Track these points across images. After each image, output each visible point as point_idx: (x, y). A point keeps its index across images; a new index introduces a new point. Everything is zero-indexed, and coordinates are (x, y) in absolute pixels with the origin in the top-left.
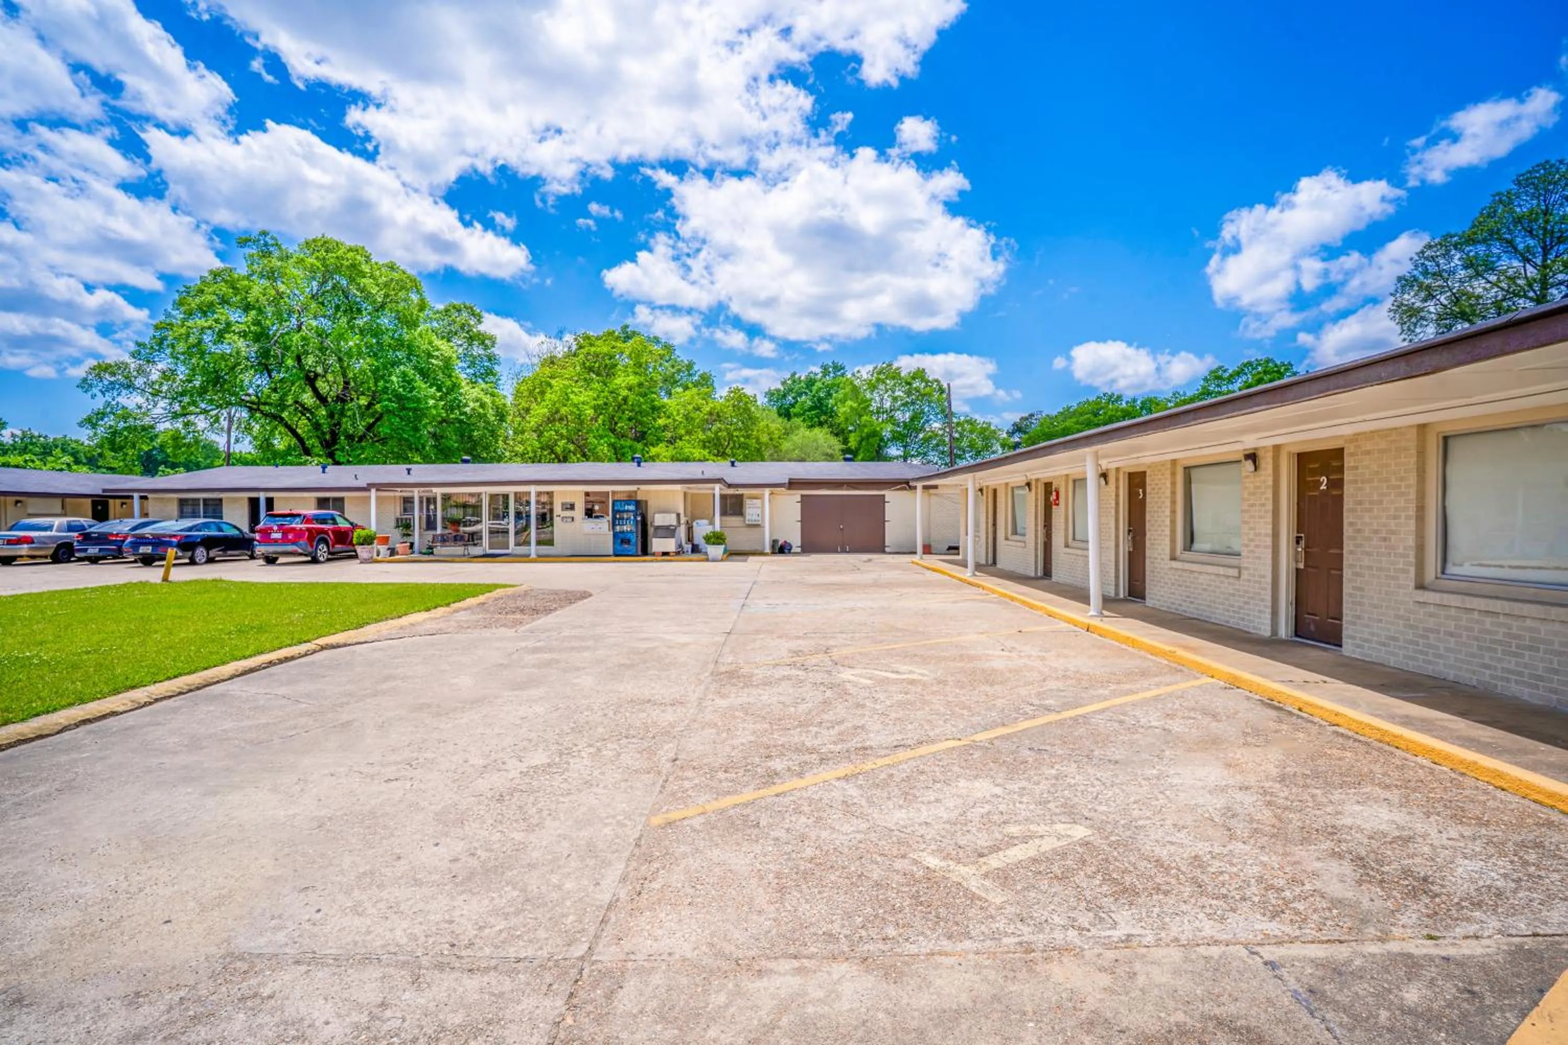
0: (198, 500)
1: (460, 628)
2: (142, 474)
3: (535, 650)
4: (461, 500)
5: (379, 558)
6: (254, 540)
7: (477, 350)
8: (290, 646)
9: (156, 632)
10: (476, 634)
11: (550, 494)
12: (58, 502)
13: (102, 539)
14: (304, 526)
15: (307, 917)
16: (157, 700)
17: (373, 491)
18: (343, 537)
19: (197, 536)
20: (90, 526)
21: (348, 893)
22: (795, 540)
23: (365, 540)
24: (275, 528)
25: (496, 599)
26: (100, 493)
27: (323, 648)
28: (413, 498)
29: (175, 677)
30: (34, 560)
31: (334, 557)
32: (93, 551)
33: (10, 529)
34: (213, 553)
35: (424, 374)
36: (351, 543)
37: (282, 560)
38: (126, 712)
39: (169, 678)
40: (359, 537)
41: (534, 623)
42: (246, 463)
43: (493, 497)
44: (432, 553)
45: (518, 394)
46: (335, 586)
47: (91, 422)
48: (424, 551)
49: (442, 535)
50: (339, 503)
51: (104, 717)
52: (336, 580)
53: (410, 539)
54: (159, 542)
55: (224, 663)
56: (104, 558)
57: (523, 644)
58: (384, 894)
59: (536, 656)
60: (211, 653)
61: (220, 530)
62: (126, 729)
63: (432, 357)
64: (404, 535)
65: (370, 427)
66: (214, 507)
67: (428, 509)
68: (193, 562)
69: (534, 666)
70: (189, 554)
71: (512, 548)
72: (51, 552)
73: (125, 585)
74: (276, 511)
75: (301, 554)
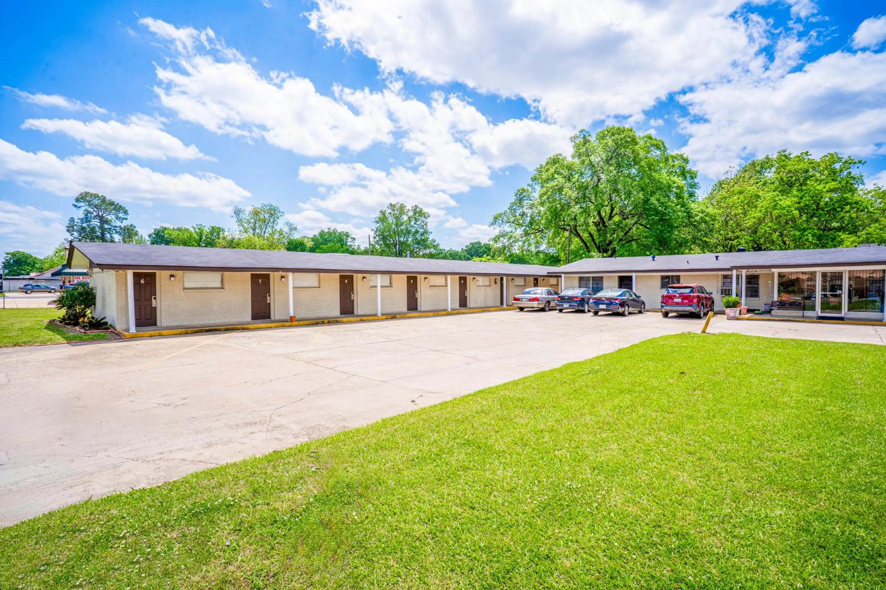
0: (589, 277)
5: (745, 317)
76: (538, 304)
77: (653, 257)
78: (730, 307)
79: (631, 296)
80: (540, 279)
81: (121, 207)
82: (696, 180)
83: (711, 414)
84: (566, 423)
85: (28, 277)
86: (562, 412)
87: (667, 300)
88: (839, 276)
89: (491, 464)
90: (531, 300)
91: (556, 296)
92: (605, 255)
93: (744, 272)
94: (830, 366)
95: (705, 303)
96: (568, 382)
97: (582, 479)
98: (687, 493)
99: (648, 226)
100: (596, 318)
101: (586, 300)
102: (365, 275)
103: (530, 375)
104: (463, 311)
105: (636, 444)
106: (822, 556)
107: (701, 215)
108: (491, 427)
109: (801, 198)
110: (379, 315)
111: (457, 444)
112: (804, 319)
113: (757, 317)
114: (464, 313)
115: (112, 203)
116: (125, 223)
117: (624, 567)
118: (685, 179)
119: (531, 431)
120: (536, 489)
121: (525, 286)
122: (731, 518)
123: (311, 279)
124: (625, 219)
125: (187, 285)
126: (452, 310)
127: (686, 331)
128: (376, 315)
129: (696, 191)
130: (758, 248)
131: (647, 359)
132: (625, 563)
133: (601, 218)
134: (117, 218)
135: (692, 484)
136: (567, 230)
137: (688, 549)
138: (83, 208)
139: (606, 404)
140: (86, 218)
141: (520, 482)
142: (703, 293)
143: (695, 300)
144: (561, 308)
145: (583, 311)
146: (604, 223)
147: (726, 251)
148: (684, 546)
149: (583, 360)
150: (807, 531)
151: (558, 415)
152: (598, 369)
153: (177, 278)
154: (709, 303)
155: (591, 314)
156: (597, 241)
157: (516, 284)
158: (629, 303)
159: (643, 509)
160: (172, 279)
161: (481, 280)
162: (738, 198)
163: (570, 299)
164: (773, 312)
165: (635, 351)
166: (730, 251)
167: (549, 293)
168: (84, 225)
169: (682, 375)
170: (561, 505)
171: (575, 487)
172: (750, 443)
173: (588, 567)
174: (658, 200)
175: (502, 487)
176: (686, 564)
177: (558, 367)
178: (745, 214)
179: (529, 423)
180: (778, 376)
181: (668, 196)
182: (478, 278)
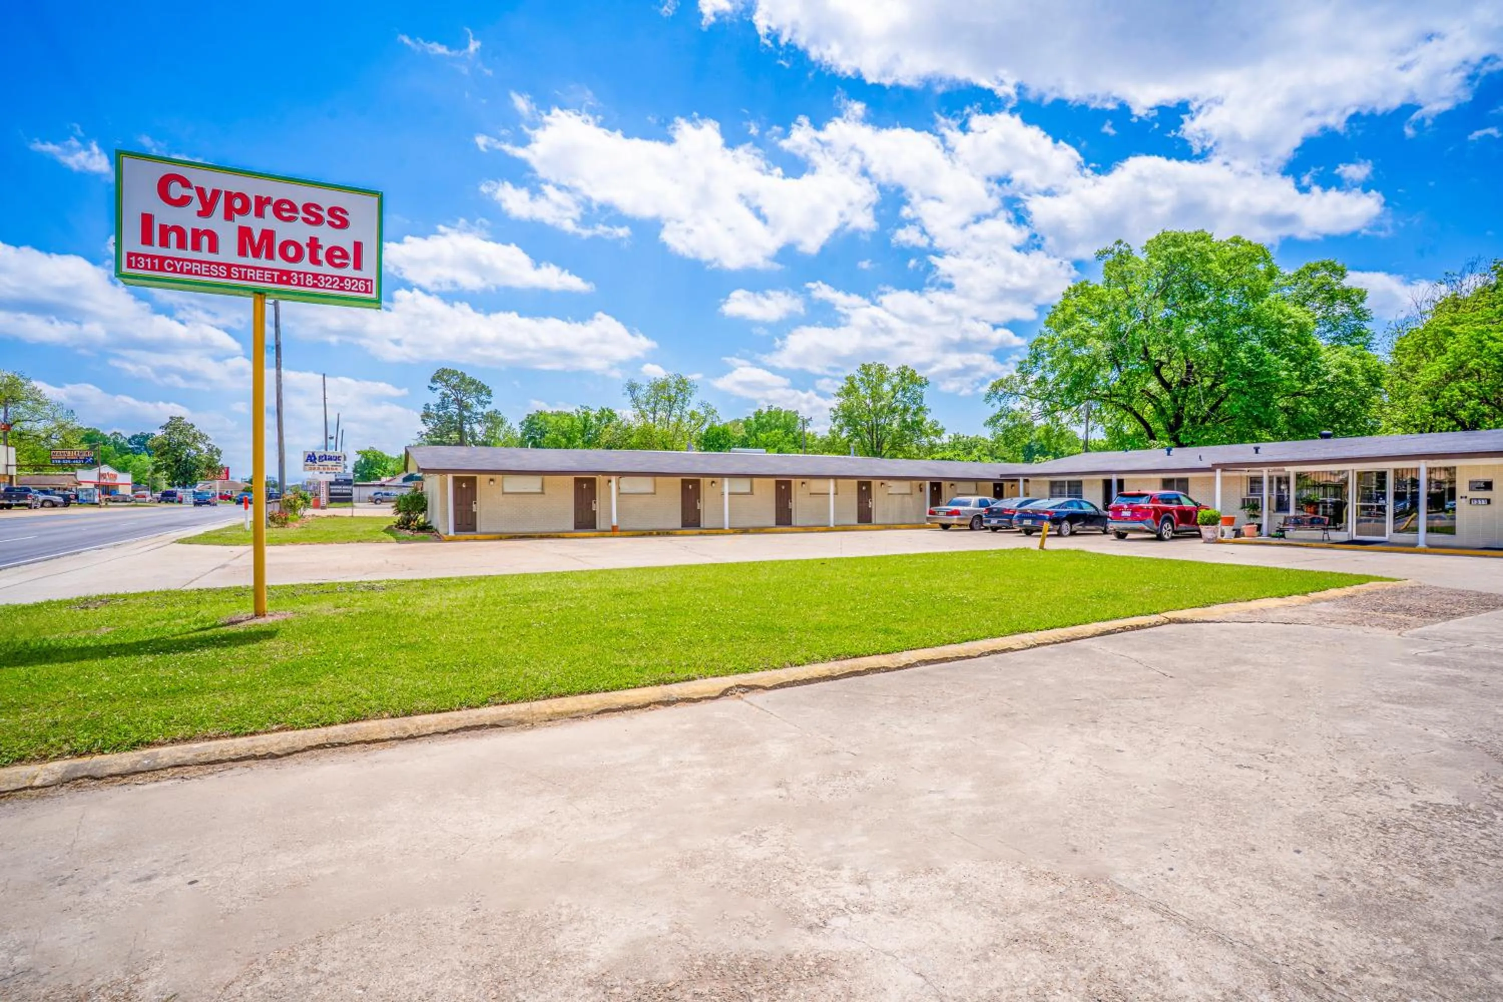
0: (1064, 482)
1: (1321, 621)
2: (1024, 462)
3: (1429, 661)
4: (1322, 480)
5: (1223, 539)
6: (1108, 517)
7: (1340, 309)
8: (1141, 615)
9: (1038, 590)
10: (1343, 629)
11: (1451, 471)
12: (972, 485)
13: (1000, 513)
14: (1151, 505)
15: (1161, 871)
16: (1039, 645)
17: (1218, 471)
18: (1187, 516)
19: (1064, 512)
20: (993, 503)
21: (1200, 863)
23: (1209, 520)
24: (1126, 507)
25: (1370, 593)
26: (999, 477)
27: (1171, 621)
28: (1262, 477)
29: (1052, 628)
30: (960, 527)
31: (1177, 536)
32: (994, 522)
33: (948, 505)
34: (1076, 527)
35: (1273, 344)
36: (1195, 523)
37: (1130, 536)
38: (1018, 650)
39: (1047, 629)
40: (1203, 516)
41: (1425, 629)
42: (1100, 450)
43: (1361, 475)
44: (1283, 536)
45: (1400, 351)
46: (1182, 563)
47: (993, 421)
48: (1273, 533)
49: (1296, 518)
50: (1183, 484)
51: (1004, 651)
52: (1180, 558)
53: (1258, 521)
54: (1036, 516)
55: (1087, 623)
56: (1000, 528)
57: (1414, 651)
58: (1237, 880)
59: (1433, 668)
60: (1078, 613)
61: (1081, 508)
62: (1019, 664)
63: (1284, 326)
64: (1251, 516)
65: (1213, 408)
66: (1075, 488)
67: (1279, 489)
68: (1060, 534)
69: (1428, 679)
70: (1057, 527)
71: (1389, 535)
72: (968, 522)
73: (1015, 550)
74: (1126, 491)
75: (1147, 532)
81: (483, 386)
85: (378, 482)
88: (1381, 476)
102: (715, 479)
110: (727, 528)
115: (473, 382)
116: (489, 408)
123: (645, 485)
125: (506, 490)
128: (722, 529)
134: (479, 402)
138: (440, 391)
140: (443, 404)
153: (496, 483)
160: (492, 483)
161: (895, 487)
164: (1286, 534)
168: (441, 413)
182: (890, 483)
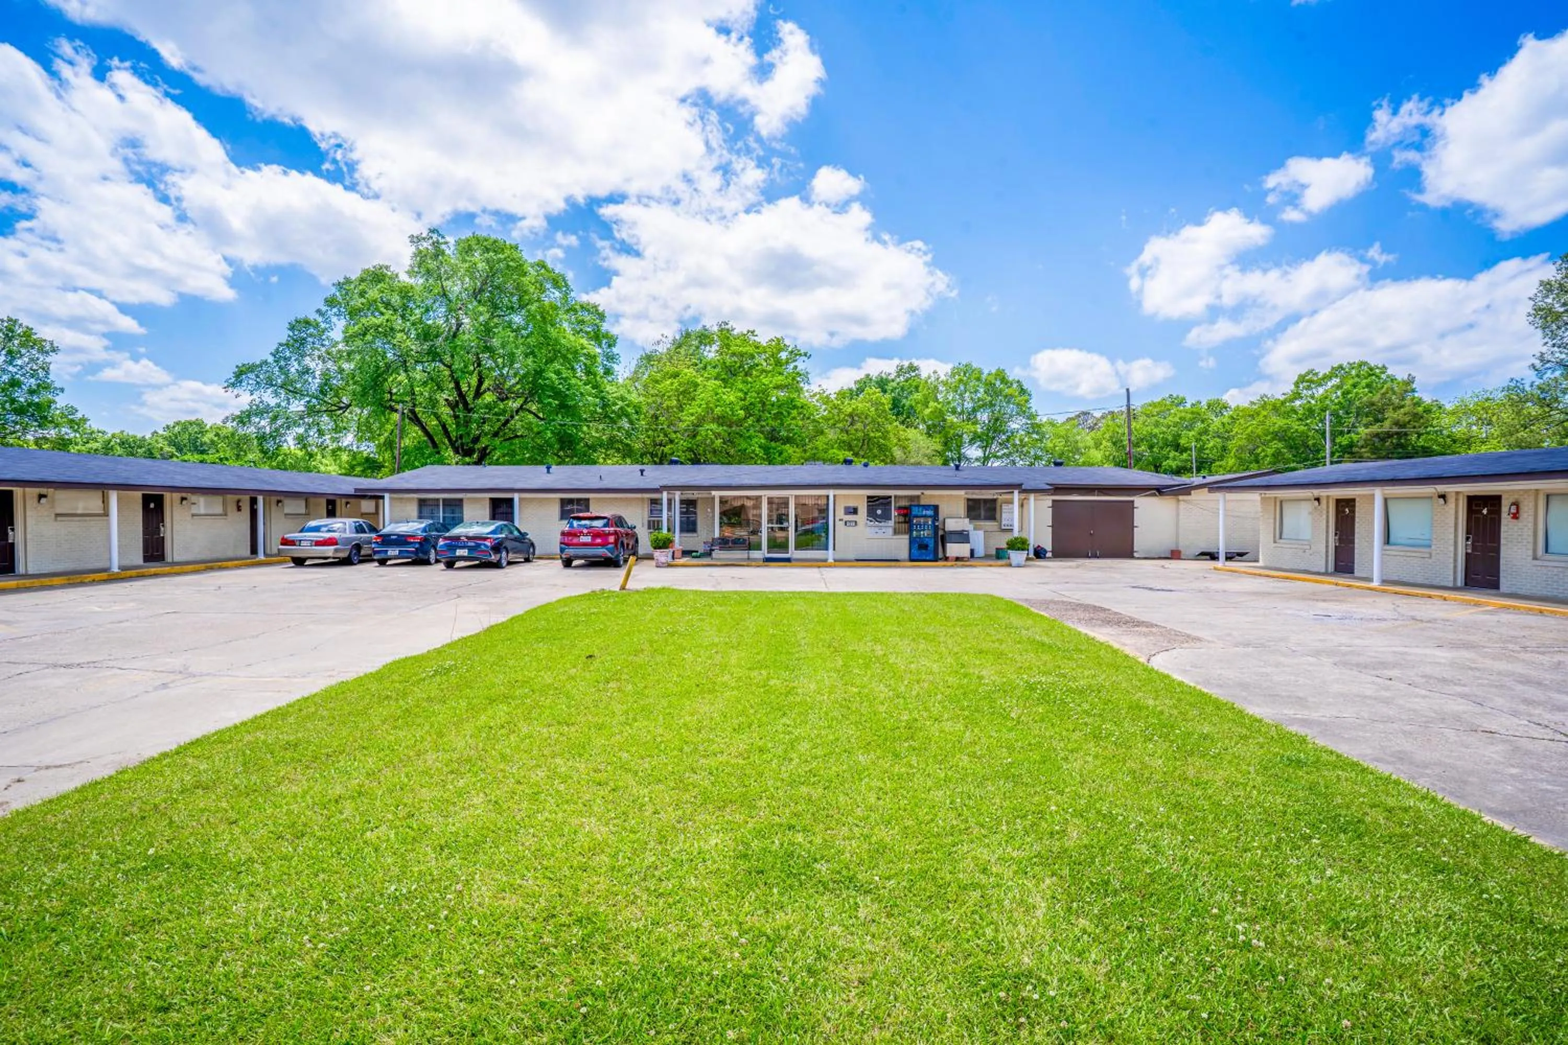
0: (438, 500)
5: (680, 562)
22: (1048, 545)
43: (771, 501)
44: (707, 557)
71: (793, 553)
76: (336, 551)
77: (548, 468)
78: (660, 548)
79: (511, 533)
80: (340, 503)
82: (615, 350)
83: (631, 716)
84: (389, 774)
86: (381, 755)
87: (568, 538)
88: (785, 503)
89: (217, 894)
90: (318, 543)
91: (373, 535)
92: (467, 459)
93: (677, 496)
94: (775, 625)
95: (625, 542)
96: (394, 695)
97: (420, 872)
98: (596, 849)
99: (541, 415)
100: (451, 573)
101: (432, 541)
103: (314, 691)
104: (153, 570)
105: (516, 786)
106: (760, 883)
107: (620, 403)
108: (219, 815)
109: (746, 394)
111: (125, 873)
112: (749, 563)
113: (695, 561)
114: (156, 575)
117: (497, 1007)
118: (600, 346)
119: (314, 804)
120: (323, 918)
121: (308, 515)
122: (656, 868)
124: (502, 400)
126: (123, 568)
127: (597, 588)
129: (615, 366)
130: (695, 461)
131: (537, 639)
132: (497, 999)
133: (461, 395)
135: (602, 832)
136: (396, 411)
137: (599, 938)
139: (466, 726)
141: (288, 914)
142: (622, 526)
143: (612, 539)
144: (382, 556)
145: (426, 562)
146: (466, 404)
147: (655, 463)
148: (591, 935)
149: (425, 651)
150: (745, 856)
151: (370, 763)
152: (451, 666)
154: (632, 543)
155: (441, 566)
156: (453, 435)
157: (287, 510)
158: (508, 544)
159: (528, 895)
161: (201, 504)
162: (672, 384)
163: (402, 540)
164: (714, 554)
165: (516, 627)
166: (661, 463)
167: (359, 529)
169: (590, 660)
170: (377, 933)
171: (404, 891)
172: (681, 750)
173: (429, 1033)
174: (558, 373)
175: (245, 938)
176: (593, 963)
177: (373, 670)
178: (681, 408)
179: (311, 788)
180: (717, 645)
181: (573, 369)
182: (193, 498)
